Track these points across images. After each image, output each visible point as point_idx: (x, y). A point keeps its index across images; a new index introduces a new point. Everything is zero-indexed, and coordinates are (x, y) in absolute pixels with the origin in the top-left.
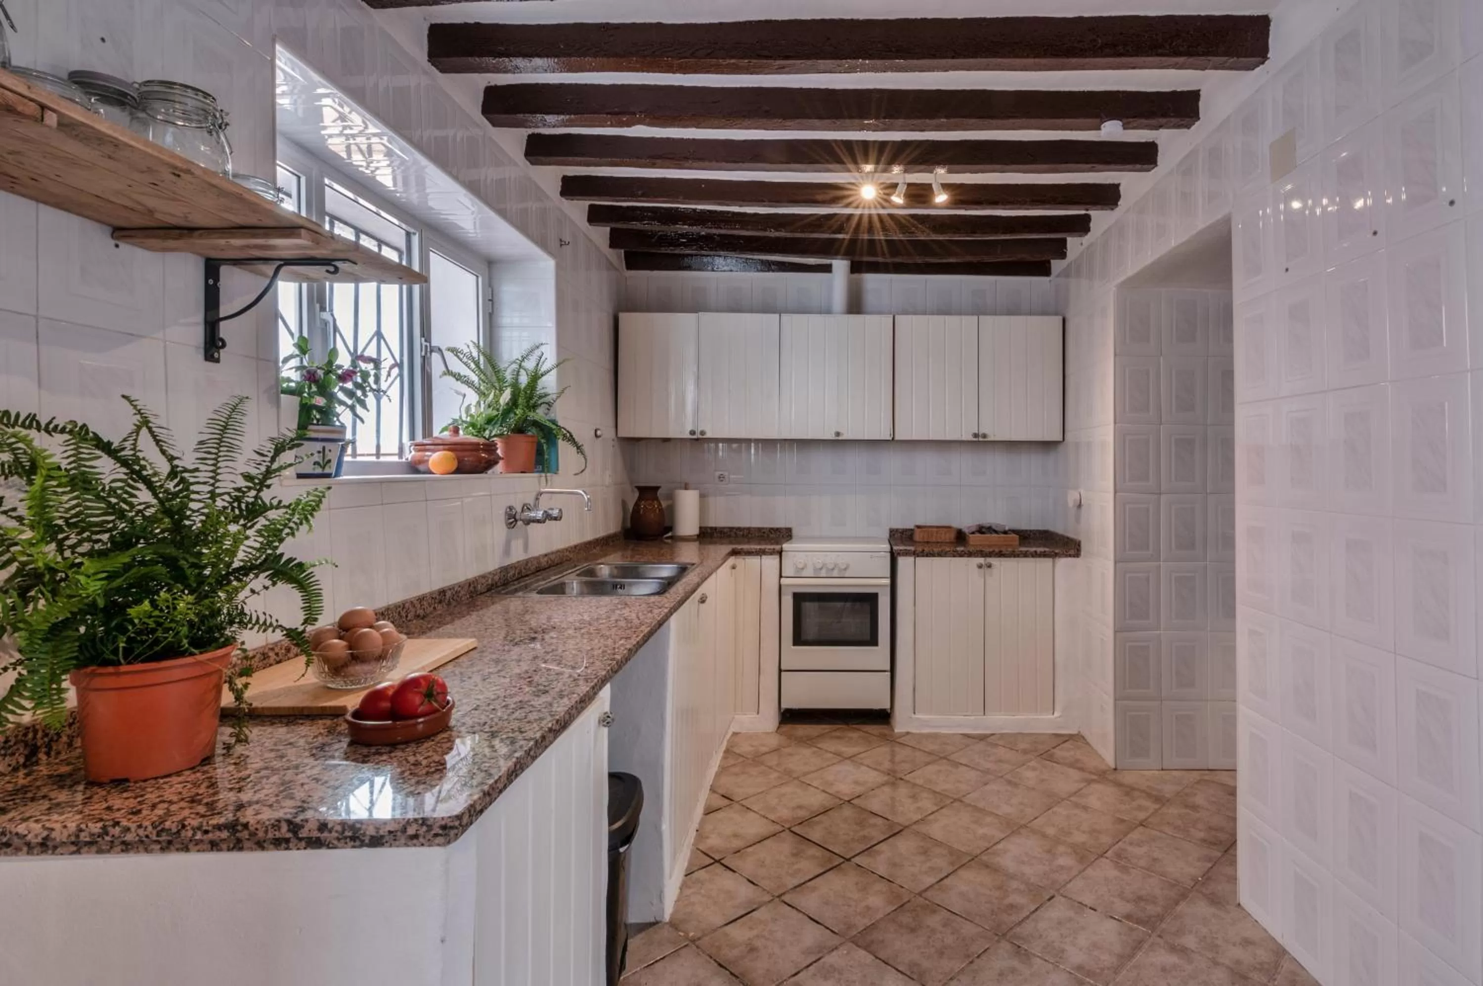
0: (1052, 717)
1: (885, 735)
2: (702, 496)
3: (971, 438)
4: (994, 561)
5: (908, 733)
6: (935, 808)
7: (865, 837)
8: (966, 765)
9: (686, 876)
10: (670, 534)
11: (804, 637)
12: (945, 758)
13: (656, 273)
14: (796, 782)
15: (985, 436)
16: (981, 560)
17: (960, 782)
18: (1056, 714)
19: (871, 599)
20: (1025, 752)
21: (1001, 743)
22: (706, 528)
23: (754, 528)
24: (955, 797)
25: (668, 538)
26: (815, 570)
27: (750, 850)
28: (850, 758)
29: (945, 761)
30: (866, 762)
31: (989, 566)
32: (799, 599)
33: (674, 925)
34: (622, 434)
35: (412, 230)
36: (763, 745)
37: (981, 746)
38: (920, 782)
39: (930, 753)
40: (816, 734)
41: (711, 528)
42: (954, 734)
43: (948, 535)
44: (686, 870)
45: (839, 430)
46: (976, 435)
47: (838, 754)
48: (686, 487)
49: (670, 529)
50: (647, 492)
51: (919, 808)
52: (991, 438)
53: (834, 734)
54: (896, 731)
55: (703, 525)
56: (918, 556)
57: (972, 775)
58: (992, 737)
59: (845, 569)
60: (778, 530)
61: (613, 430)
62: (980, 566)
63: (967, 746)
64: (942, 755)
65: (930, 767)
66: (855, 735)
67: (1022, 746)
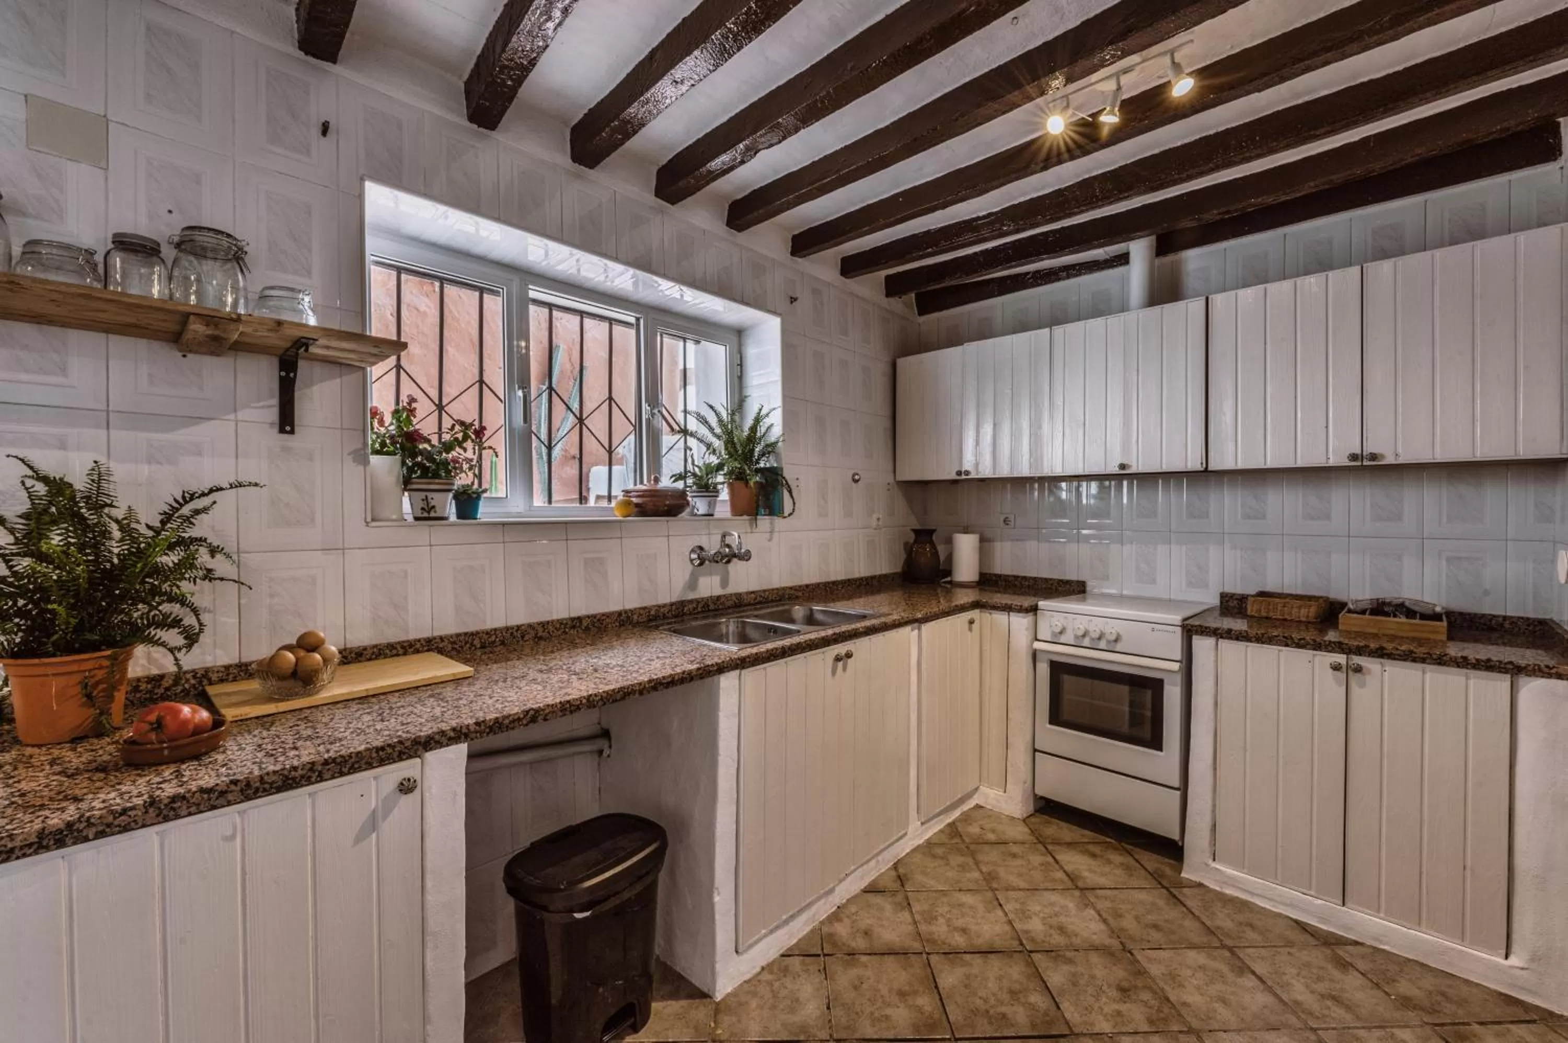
0: (1501, 961)
1: (1163, 876)
2: (983, 540)
3: (1346, 462)
4: (1371, 664)
5: (1200, 885)
6: (1145, 1027)
7: (1004, 1016)
8: (1260, 979)
9: (783, 956)
10: (949, 579)
11: (1066, 716)
12: (1231, 950)
13: (945, 313)
14: (989, 894)
15: (1373, 457)
16: (1341, 659)
17: (1224, 1001)
18: (1513, 960)
19: (1155, 686)
20: (1406, 1003)
21: (1361, 965)
22: (986, 574)
23: (1041, 579)
24: (1195, 1024)
25: (945, 582)
26: (1076, 637)
27: (864, 959)
28: (1082, 889)
29: (1227, 954)
30: (1100, 905)
31: (1358, 670)
32: (1059, 669)
33: (719, 1009)
34: (900, 478)
35: (638, 316)
36: (993, 831)
37: (1317, 956)
38: (1155, 970)
39: (1210, 931)
40: (1068, 839)
41: (996, 575)
42: (1279, 915)
43: (1303, 611)
44: (789, 949)
45: (1125, 462)
46: (1354, 457)
47: (1072, 878)
48: (966, 531)
49: (949, 572)
50: (924, 535)
51: (1119, 1013)
52: (1390, 460)
53: (1091, 848)
54: (1183, 875)
55: (984, 571)
56: (1222, 637)
57: (1257, 1000)
58: (1350, 948)
59: (1116, 641)
60: (1068, 582)
61: (892, 475)
62: (1336, 668)
63: (1290, 944)
64: (1229, 942)
65: (1192, 954)
66: (1117, 858)
67: (1404, 987)
